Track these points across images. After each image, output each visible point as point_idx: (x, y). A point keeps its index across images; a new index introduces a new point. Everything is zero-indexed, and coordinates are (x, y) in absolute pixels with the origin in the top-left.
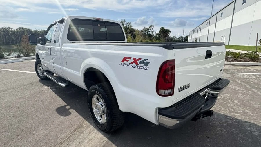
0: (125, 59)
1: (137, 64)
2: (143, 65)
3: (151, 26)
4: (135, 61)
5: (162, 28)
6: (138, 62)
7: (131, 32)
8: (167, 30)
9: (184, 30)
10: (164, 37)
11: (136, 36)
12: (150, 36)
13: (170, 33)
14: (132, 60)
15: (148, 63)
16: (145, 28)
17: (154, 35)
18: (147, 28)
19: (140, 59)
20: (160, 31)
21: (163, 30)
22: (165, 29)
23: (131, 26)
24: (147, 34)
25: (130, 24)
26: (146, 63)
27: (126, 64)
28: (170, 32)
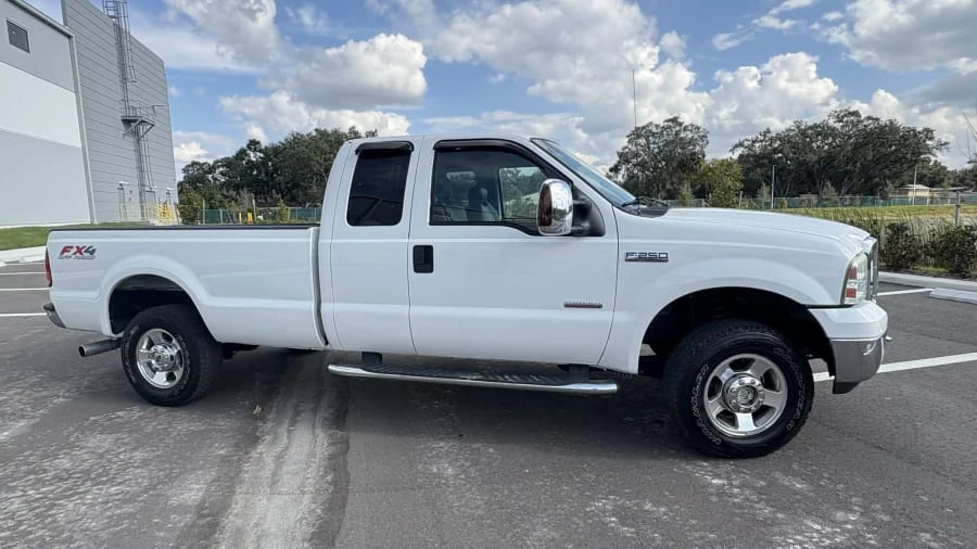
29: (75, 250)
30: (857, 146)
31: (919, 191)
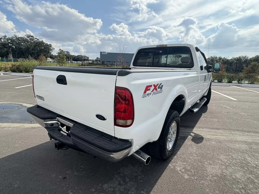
29: (153, 88)
30: (35, 46)
31: (49, 59)
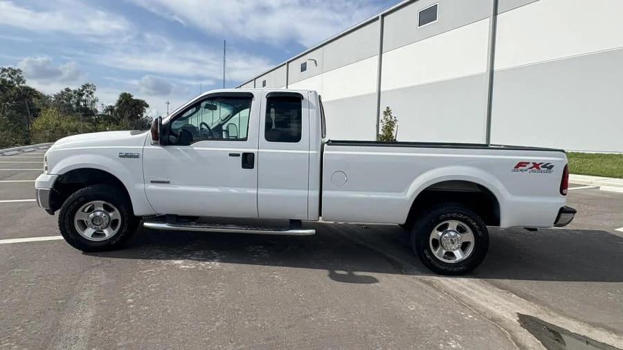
0: (521, 164)
1: (538, 168)
2: (546, 169)
3: (88, 85)
4: (536, 165)
5: (125, 94)
6: (540, 166)
7: (25, 96)
8: (137, 101)
9: (168, 103)
10: (130, 118)
11: (39, 110)
12: (88, 113)
13: (147, 110)
14: (531, 165)
15: (552, 167)
16: (68, 90)
17: (96, 111)
18: (75, 92)
19: (540, 164)
20: (120, 102)
21: (128, 101)
22: (134, 98)
23: (20, 80)
24: (74, 106)
25: (14, 72)
26: (549, 167)
27: (522, 170)
28: (147, 106)
